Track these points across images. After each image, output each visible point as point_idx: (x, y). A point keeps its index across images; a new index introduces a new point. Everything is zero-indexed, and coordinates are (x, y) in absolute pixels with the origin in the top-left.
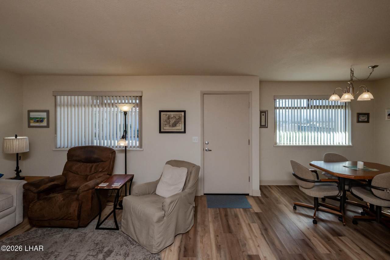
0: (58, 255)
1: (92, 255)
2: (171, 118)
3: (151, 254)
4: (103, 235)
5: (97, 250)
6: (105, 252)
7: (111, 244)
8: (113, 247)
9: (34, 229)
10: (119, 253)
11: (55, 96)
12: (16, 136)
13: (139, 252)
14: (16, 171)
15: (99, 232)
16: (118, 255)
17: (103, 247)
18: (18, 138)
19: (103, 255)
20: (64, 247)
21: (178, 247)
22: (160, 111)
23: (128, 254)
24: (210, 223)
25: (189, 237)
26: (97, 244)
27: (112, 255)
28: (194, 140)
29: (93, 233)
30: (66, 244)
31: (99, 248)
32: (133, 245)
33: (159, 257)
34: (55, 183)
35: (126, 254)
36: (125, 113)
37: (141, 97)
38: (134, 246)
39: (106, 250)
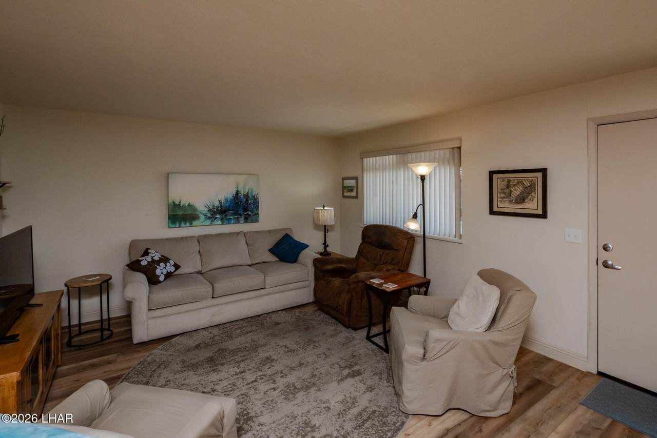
0: (317, 347)
1: (340, 365)
2: (514, 185)
3: (398, 409)
4: (368, 349)
5: (349, 363)
6: (353, 371)
7: (366, 366)
8: (365, 369)
9: (319, 312)
10: (365, 381)
11: (362, 159)
12: (324, 207)
13: (387, 395)
14: (323, 244)
15: (367, 344)
16: (362, 382)
17: (356, 364)
18: (325, 208)
19: (349, 373)
20: (327, 342)
21: (446, 429)
22: (490, 172)
23: (373, 389)
24: (553, 434)
25: (481, 426)
26: (354, 356)
27: (357, 378)
28: (569, 236)
29: (360, 342)
30: (331, 340)
31: (351, 362)
32: (387, 382)
33: (405, 419)
34: (343, 265)
35: (371, 387)
36: (423, 178)
37: (460, 148)
38: (387, 384)
39: (356, 368)
